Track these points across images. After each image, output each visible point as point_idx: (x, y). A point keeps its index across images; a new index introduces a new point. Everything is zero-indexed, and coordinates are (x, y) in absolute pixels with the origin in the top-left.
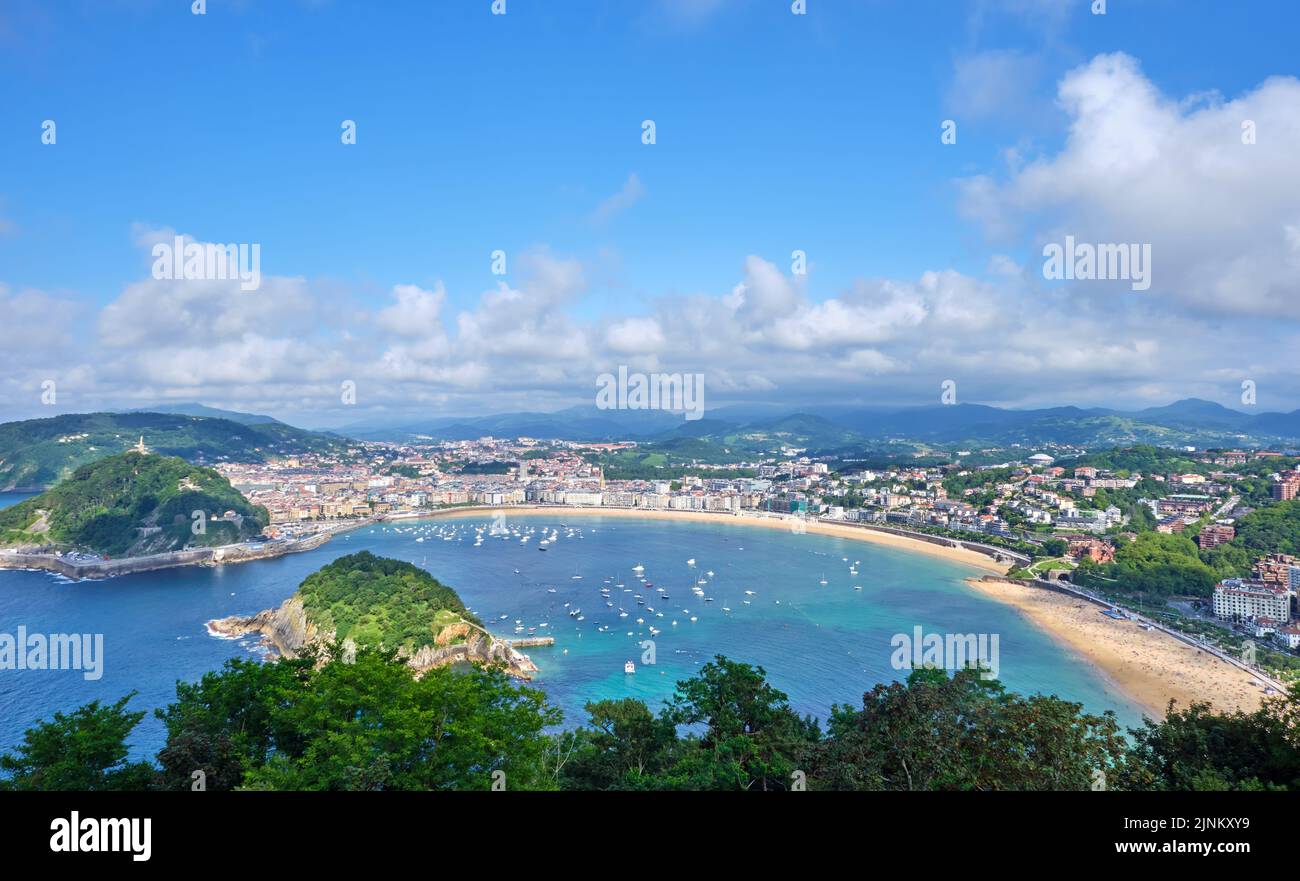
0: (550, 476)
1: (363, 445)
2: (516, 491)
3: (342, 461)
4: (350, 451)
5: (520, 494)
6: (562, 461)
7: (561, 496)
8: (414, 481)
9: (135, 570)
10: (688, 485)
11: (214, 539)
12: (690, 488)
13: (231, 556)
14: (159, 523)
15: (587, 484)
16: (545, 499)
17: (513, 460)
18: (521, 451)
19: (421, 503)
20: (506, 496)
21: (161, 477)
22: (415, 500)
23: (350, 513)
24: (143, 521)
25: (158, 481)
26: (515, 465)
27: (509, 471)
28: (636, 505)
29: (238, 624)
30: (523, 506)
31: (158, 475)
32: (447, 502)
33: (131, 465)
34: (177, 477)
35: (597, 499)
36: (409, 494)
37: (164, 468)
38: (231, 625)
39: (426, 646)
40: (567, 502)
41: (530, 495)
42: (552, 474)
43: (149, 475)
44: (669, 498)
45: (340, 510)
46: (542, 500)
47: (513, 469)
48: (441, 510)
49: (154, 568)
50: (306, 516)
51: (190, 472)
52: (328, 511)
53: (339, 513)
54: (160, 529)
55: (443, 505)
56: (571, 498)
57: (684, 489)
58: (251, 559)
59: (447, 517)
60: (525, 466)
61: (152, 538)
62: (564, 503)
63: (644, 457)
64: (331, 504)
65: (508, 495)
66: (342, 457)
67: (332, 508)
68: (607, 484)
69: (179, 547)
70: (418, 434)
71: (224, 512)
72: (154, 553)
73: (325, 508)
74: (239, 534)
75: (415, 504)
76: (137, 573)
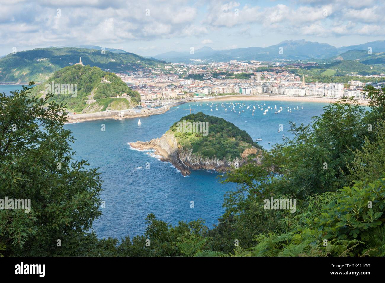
0: (272, 80)
1: (171, 64)
2: (258, 88)
3: (163, 72)
4: (166, 67)
5: (260, 89)
6: (277, 73)
7: (282, 91)
8: (202, 82)
9: (87, 120)
10: (354, 85)
11: (119, 106)
12: (354, 87)
13: (127, 115)
14: (95, 98)
15: (295, 84)
16: (273, 92)
17: (252, 72)
18: (255, 67)
19: (209, 93)
20: (253, 90)
21: (92, 77)
22: (206, 91)
23: (176, 96)
24: (87, 97)
25: (92, 78)
26: (253, 74)
27: (251, 77)
28: (325, 95)
29: (143, 144)
30: (262, 95)
31: (91, 76)
32: (222, 93)
33: (78, 70)
34: (99, 77)
35: (302, 92)
36: (203, 88)
37: (93, 72)
38: (140, 144)
39: (237, 158)
40: (286, 93)
41: (265, 90)
42: (273, 79)
43: (87, 75)
44: (344, 92)
45: (171, 95)
46: (271, 92)
47: (252, 77)
48: (220, 97)
49: (95, 119)
50: (155, 98)
51: (105, 75)
52: (165, 95)
53: (171, 97)
54: (95, 101)
55: (220, 94)
56: (288, 92)
57: (351, 87)
58: (136, 117)
59: (224, 100)
60: (259, 75)
61: (92, 105)
62: (284, 94)
63: (323, 71)
64: (166, 92)
65: (254, 89)
66: (162, 70)
67: (167, 94)
68: (306, 84)
69: (104, 110)
70: (195, 58)
71: (122, 94)
72: (93, 112)
73: (164, 94)
74: (129, 105)
75: (206, 93)
76: (88, 121)
